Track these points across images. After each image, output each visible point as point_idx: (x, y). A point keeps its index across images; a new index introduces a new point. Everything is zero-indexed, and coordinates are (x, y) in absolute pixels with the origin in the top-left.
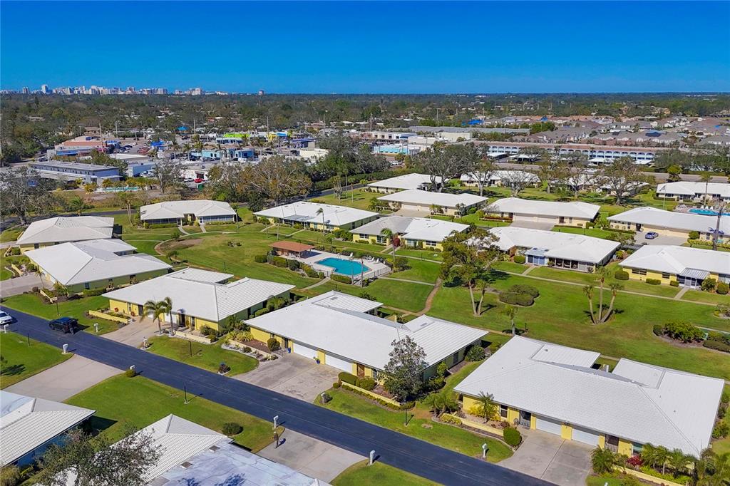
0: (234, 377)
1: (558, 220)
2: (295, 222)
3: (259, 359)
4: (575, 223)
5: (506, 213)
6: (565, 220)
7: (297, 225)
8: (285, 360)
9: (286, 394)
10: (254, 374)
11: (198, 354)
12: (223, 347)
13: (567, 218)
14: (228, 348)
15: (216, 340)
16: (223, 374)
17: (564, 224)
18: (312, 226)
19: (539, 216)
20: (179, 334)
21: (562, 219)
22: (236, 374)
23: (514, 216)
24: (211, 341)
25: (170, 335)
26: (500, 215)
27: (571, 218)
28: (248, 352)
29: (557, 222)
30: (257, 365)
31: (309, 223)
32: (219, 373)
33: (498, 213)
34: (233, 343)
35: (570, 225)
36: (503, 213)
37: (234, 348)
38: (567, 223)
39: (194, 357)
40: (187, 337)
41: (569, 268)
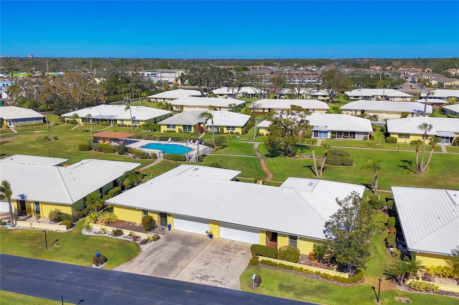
0: (118, 269)
2: (102, 120)
3: (138, 242)
5: (266, 109)
7: (104, 123)
8: (169, 239)
9: (197, 281)
10: (141, 262)
11: (55, 245)
12: (85, 232)
13: (311, 110)
14: (91, 234)
15: (72, 226)
16: (100, 267)
18: (119, 122)
20: (22, 224)
22: (118, 265)
24: (68, 228)
25: (9, 227)
27: (314, 110)
28: (120, 235)
30: (139, 250)
31: (116, 120)
32: (94, 266)
33: (261, 109)
34: (97, 227)
37: (100, 233)
39: (50, 249)
40: (33, 226)
41: (348, 138)
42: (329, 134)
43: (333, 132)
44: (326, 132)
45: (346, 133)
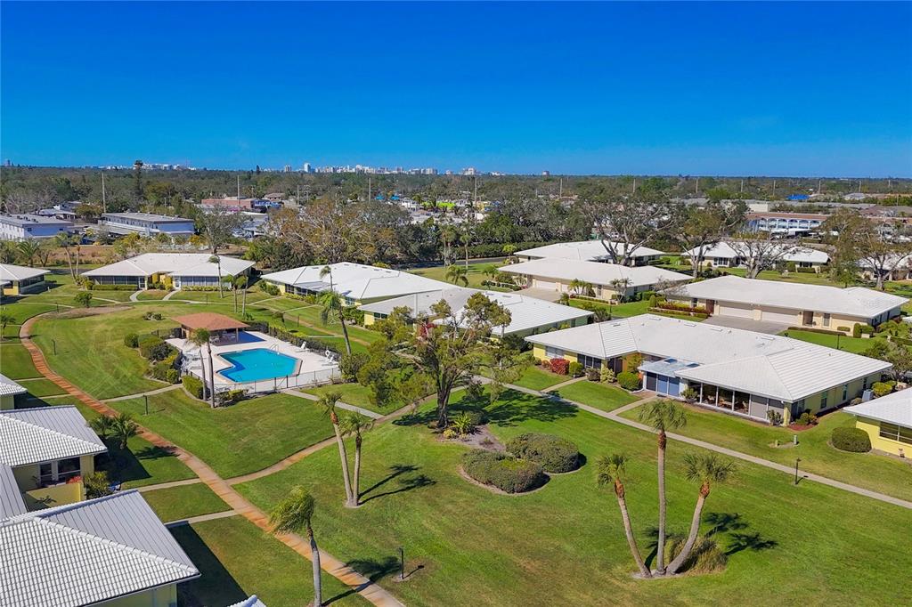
1: (801, 317)
4: (834, 325)
5: (702, 300)
6: (815, 319)
13: (818, 314)
17: (814, 327)
19: (765, 308)
21: (809, 316)
23: (716, 308)
26: (689, 304)
27: (827, 316)
29: (798, 321)
33: (687, 299)
35: (825, 328)
36: (695, 300)
38: (819, 323)
41: (730, 407)
42: (683, 387)
43: (694, 385)
44: (676, 381)
45: (727, 393)
